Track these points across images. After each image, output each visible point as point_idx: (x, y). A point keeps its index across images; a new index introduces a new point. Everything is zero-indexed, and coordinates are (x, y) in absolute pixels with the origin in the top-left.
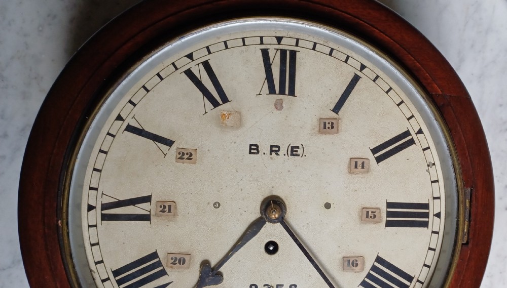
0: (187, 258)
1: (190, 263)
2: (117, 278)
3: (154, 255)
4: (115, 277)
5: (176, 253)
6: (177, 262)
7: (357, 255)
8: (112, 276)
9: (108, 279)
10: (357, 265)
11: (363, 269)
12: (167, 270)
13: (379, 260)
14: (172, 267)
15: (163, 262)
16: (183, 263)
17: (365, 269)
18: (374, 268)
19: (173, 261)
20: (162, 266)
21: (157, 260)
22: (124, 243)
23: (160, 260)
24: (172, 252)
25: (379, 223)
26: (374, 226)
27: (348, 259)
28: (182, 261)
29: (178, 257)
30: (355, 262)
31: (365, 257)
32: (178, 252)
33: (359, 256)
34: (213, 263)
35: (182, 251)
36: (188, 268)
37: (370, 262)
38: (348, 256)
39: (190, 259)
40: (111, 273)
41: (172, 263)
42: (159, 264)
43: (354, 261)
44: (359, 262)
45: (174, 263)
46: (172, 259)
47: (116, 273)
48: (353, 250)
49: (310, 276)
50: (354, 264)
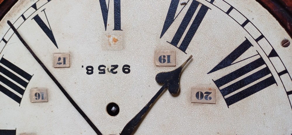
0: (194, 98)
1: (191, 93)
2: (270, 75)
3: (229, 102)
4: (272, 77)
5: (207, 104)
6: (205, 95)
7: (36, 104)
8: (276, 77)
9: (280, 74)
10: (36, 94)
11: (31, 91)
12: (214, 86)
13: (19, 100)
14: (210, 89)
15: (220, 94)
16: (198, 93)
17: (29, 91)
18: (22, 92)
19: (210, 96)
20: (220, 90)
21: (226, 97)
22: (265, 114)
23: (224, 96)
24: (211, 105)
25: (21, 134)
26: (25, 131)
27: (43, 100)
28: (200, 95)
29: (204, 100)
30: (37, 97)
31: (30, 102)
32: (204, 105)
33: (34, 104)
34: (167, 94)
35: (200, 107)
36: (192, 89)
37: (25, 97)
38: (44, 103)
39: (191, 98)
40: (277, 81)
41: (210, 93)
42: (224, 92)
43: (39, 99)
44: (34, 97)
45: (208, 93)
46: (210, 98)
47: (271, 81)
48: (40, 108)
49: (75, 83)
50: (37, 95)
